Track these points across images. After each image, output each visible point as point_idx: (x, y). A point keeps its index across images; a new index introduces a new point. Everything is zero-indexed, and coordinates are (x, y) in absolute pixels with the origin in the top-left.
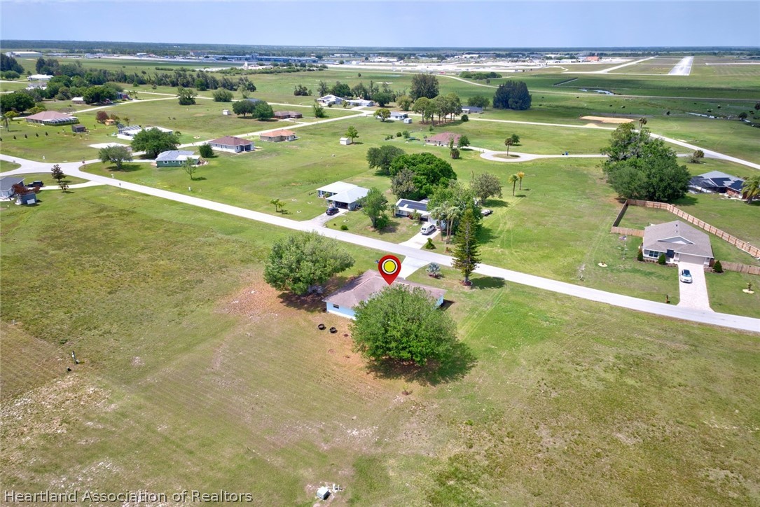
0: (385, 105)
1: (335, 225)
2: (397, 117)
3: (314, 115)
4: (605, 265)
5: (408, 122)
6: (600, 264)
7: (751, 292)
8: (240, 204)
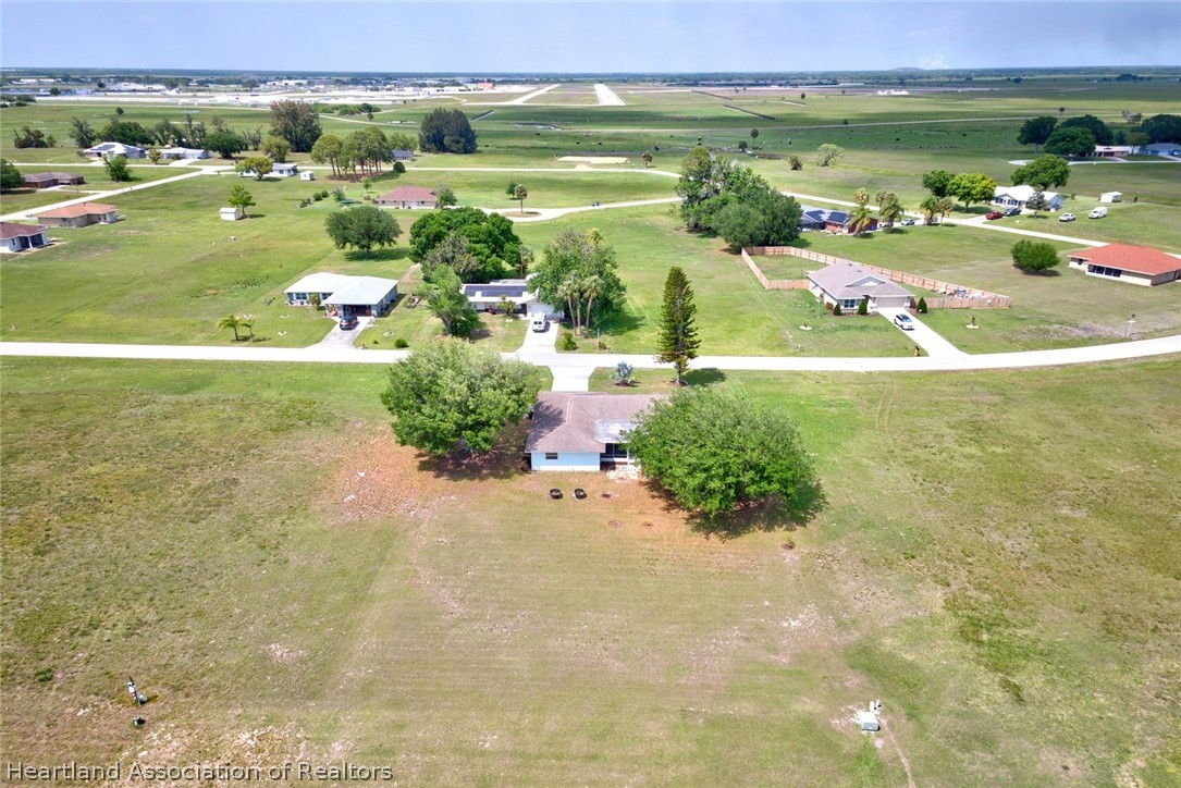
0: (234, 155)
1: (376, 342)
2: (281, 172)
3: (109, 176)
4: (809, 328)
5: (308, 178)
6: (803, 327)
7: (977, 327)
8: (139, 339)
